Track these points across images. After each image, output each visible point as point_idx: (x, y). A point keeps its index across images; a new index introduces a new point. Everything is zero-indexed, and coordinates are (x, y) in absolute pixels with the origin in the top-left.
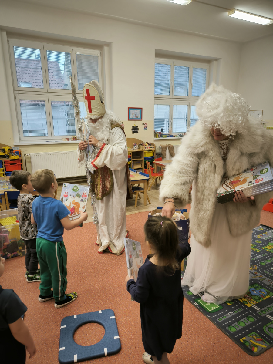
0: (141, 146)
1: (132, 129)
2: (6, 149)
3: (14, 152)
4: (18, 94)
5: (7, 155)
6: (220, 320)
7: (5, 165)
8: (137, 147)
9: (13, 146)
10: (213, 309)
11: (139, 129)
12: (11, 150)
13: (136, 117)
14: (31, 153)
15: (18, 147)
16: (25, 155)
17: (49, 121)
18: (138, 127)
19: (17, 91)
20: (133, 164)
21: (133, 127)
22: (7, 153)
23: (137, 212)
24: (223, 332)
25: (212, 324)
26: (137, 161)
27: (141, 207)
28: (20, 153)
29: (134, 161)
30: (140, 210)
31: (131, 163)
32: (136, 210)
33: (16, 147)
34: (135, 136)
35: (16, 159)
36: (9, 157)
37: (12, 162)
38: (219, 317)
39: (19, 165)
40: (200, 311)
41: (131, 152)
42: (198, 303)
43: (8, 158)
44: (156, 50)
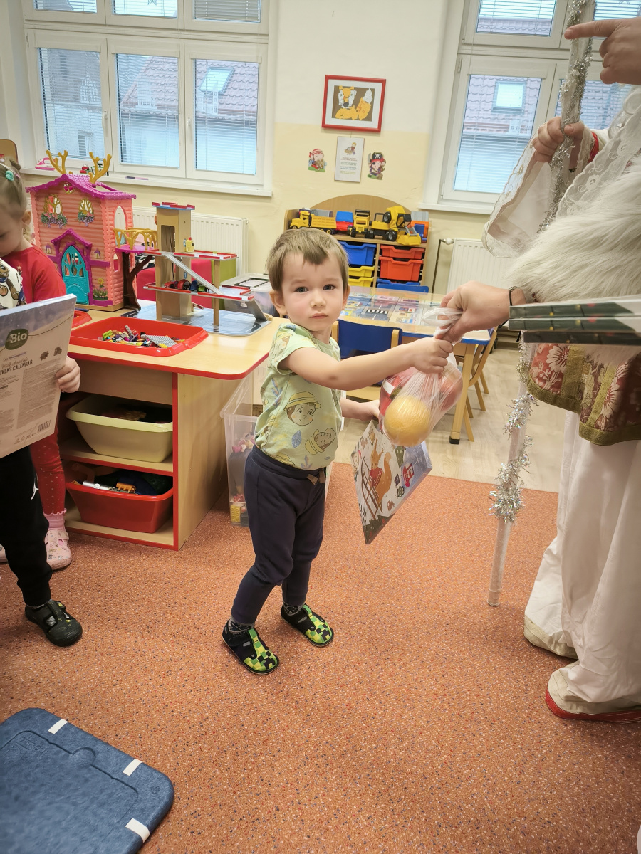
2: (395, 213)
3: (412, 224)
4: (468, 57)
5: (391, 231)
7: (382, 258)
9: (413, 209)
12: (406, 218)
14: (456, 238)
15: (428, 214)
16: (440, 241)
19: (470, 47)
22: (393, 226)
28: (425, 231)
33: (422, 212)
35: (411, 244)
36: (395, 238)
37: (400, 253)
39: (415, 264)
43: (391, 241)
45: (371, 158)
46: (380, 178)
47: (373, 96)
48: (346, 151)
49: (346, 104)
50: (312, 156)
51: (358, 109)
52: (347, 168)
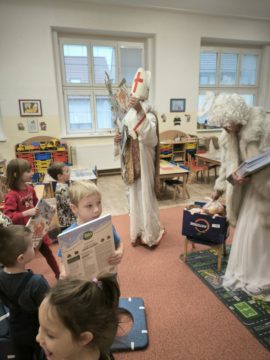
0: (183, 138)
1: (174, 121)
2: (54, 141)
3: (61, 144)
4: (66, 90)
5: (54, 147)
6: (257, 329)
7: (53, 156)
8: (178, 139)
9: (60, 139)
10: (250, 316)
11: (182, 121)
12: (58, 143)
13: (179, 108)
14: (76, 146)
15: (65, 140)
16: (71, 147)
17: (93, 115)
18: (181, 119)
19: (65, 87)
20: (174, 157)
21: (175, 119)
23: (175, 206)
24: (260, 342)
25: (248, 332)
26: (178, 154)
27: (179, 201)
28: (66, 146)
29: (175, 153)
30: (178, 204)
31: (172, 156)
32: (174, 204)
33: (63, 140)
34: (177, 128)
35: (62, 150)
36: (56, 149)
37: (59, 154)
38: (256, 325)
39: (65, 156)
40: (236, 316)
41: (172, 144)
42: (234, 307)
44: (202, 38)
45: (41, 124)
46: (45, 130)
47: (37, 105)
48: (31, 123)
49: (28, 108)
50: (19, 126)
51: (33, 109)
52: (33, 128)
